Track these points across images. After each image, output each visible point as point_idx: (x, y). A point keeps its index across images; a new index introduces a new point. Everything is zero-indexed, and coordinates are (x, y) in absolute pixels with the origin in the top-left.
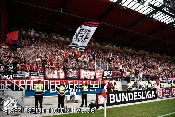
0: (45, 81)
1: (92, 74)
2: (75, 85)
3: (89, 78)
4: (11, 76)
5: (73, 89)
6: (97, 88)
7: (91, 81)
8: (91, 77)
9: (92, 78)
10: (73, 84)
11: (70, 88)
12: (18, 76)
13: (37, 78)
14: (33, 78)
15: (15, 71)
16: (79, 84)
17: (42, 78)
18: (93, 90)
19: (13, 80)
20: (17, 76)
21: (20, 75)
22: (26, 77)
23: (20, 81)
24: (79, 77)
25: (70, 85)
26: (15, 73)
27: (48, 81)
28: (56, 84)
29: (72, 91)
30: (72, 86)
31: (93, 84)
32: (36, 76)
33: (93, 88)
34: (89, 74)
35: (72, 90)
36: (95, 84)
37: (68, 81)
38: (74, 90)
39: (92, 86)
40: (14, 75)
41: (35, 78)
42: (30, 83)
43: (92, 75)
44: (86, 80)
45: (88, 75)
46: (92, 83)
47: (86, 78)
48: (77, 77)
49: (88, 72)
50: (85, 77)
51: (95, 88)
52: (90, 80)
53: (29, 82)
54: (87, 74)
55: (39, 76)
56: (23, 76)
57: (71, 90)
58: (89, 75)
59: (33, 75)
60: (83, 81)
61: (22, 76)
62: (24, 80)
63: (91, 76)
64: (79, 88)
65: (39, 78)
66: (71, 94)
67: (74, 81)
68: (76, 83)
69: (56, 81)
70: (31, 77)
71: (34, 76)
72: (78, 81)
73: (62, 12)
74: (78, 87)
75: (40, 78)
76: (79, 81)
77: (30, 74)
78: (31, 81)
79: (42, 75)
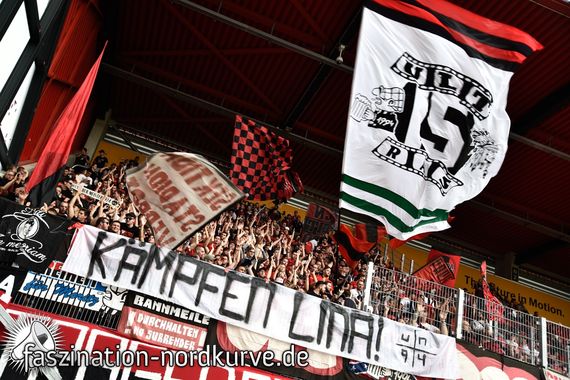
4: (11, 279)
12: (48, 295)
13: (166, 332)
14: (142, 325)
15: (43, 257)
17: (196, 340)
20: (43, 287)
21: (63, 290)
22: (96, 307)
23: (57, 323)
26: (39, 269)
32: (161, 314)
40: (30, 277)
41: (153, 328)
55: (179, 319)
56: (81, 297)
59: (148, 304)
61: (77, 295)
62: (84, 329)
65: (174, 335)
70: (132, 315)
71: (153, 312)
75: (186, 338)
77: (129, 297)
78: (124, 342)
79: (201, 317)
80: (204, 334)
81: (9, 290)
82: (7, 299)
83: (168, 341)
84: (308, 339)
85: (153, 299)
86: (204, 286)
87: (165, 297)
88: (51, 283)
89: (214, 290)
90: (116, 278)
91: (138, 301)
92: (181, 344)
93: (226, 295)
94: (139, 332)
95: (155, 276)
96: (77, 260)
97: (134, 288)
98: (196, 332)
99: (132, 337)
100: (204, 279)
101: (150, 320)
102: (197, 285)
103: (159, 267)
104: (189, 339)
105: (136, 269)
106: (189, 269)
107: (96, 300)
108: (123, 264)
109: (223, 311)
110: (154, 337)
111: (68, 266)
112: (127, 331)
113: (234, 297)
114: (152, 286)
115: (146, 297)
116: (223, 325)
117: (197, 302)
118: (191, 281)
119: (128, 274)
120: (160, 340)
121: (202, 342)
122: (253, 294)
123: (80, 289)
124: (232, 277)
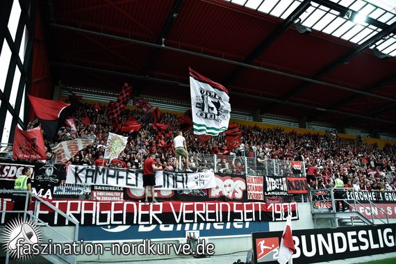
0: (126, 203)
1: (239, 185)
2: (197, 212)
3: (230, 196)
4: (49, 191)
5: (194, 222)
6: (251, 220)
7: (235, 204)
8: (236, 194)
9: (239, 195)
10: (192, 212)
11: (185, 221)
12: (64, 193)
13: (108, 196)
14: (99, 196)
15: (57, 180)
16: (208, 212)
17: (120, 197)
18: (241, 226)
19: (53, 202)
20: (61, 191)
21: (68, 190)
22: (82, 193)
23: (69, 202)
24: (208, 194)
25: (185, 212)
26: (58, 184)
27: (134, 204)
28: (153, 210)
29: (191, 228)
30: (190, 216)
31: (241, 211)
32: (105, 191)
33: (242, 220)
34: (230, 186)
35: (192, 224)
36: (246, 211)
37: (182, 204)
38: (195, 226)
39: (238, 216)
40: (55, 188)
41: (103, 196)
42: (92, 209)
43: (237, 190)
44: (225, 201)
45: (228, 189)
46: (238, 207)
47: (224, 196)
48: (202, 193)
49: (229, 181)
50: (221, 192)
51: (246, 220)
52: (234, 200)
53: (89, 207)
54: (225, 186)
55: (112, 191)
56: (75, 191)
57: (187, 226)
58: (232, 188)
59: (100, 188)
60: (217, 204)
61: (73, 191)
62: (79, 202)
63: (235, 192)
64: (208, 220)
65: (112, 196)
66: (187, 234)
67: (196, 203)
68: (200, 208)
70: (95, 194)
71: (102, 190)
72: (204, 204)
73: (163, 46)
74: (205, 218)
75: (116, 197)
76: (207, 204)
77: (92, 187)
78: (94, 203)
79: (120, 188)
80: (122, 194)
81: (50, 194)
82: (50, 198)
83: (110, 199)
84: (161, 186)
85: (101, 186)
86: (119, 177)
87: (105, 184)
88: (63, 189)
89: (122, 177)
90: (86, 182)
91: (96, 188)
92: (114, 199)
93: (127, 178)
94: (99, 198)
95: (100, 178)
96: (70, 179)
97: (93, 184)
98: (119, 194)
99: (97, 201)
100: (118, 175)
101: (101, 194)
102: (116, 178)
103: (100, 174)
105: (92, 177)
106: (112, 172)
107: (81, 191)
108: (87, 176)
109: (127, 184)
110: (105, 199)
111: (67, 182)
112: (94, 199)
113: (130, 178)
114: (99, 181)
115: (98, 186)
116: (129, 189)
117: (117, 183)
118: (113, 177)
119: (89, 180)
120: (107, 199)
121: (122, 197)
122: (137, 175)
123: (74, 189)
124: (128, 171)
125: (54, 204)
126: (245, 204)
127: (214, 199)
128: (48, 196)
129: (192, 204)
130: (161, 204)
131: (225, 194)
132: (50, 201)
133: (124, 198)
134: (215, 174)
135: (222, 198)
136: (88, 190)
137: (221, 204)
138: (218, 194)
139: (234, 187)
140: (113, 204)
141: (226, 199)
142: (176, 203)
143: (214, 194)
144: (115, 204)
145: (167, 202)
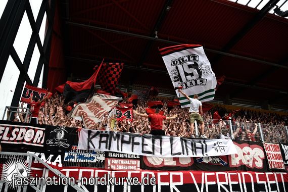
0: (143, 173)
1: (258, 153)
2: (220, 184)
3: (251, 164)
4: (59, 157)
7: (257, 174)
8: (256, 163)
9: (260, 164)
12: (75, 160)
13: (123, 165)
14: (114, 164)
15: (68, 145)
16: (231, 183)
17: (136, 165)
19: (64, 170)
20: (73, 157)
21: (80, 157)
22: (95, 161)
23: (81, 171)
24: (228, 162)
25: (207, 183)
26: (69, 150)
27: (153, 174)
28: (173, 181)
30: (213, 188)
31: (265, 183)
32: (120, 158)
34: (249, 154)
36: (269, 182)
37: (203, 173)
40: (66, 155)
41: (118, 164)
43: (257, 158)
44: (246, 171)
45: (247, 157)
47: (244, 166)
48: (221, 162)
49: (247, 149)
50: (241, 161)
52: (255, 169)
54: (244, 154)
55: (128, 158)
56: (88, 158)
58: (251, 156)
59: (114, 155)
60: (239, 174)
61: (86, 158)
62: (92, 171)
63: (254, 160)
65: (128, 165)
67: (217, 173)
68: (222, 178)
69: (172, 174)
70: (109, 161)
71: (117, 158)
72: (226, 174)
74: (229, 190)
75: (132, 165)
76: (229, 174)
77: (106, 154)
78: (109, 172)
79: (136, 156)
80: (139, 162)
81: (60, 161)
82: (60, 165)
83: (125, 168)
84: (180, 154)
85: (116, 153)
86: (134, 144)
87: (120, 151)
88: (75, 155)
89: (138, 144)
90: (100, 147)
91: (110, 155)
92: (131, 167)
93: (143, 145)
94: (113, 167)
95: (114, 143)
96: (82, 144)
97: (107, 150)
98: (135, 162)
99: (111, 170)
100: (133, 140)
101: (116, 161)
102: (131, 144)
103: (115, 140)
104: (134, 165)
105: (106, 142)
106: (127, 138)
107: (94, 158)
108: (101, 142)
109: (143, 152)
110: (120, 168)
111: (80, 147)
112: (109, 168)
113: (147, 145)
114: (114, 148)
115: (113, 153)
116: (146, 157)
117: (133, 151)
118: (128, 143)
119: (103, 145)
120: (122, 168)
121: (139, 165)
122: (153, 142)
123: (87, 155)
124: (144, 137)
125: (64, 173)
126: (267, 174)
127: (235, 169)
128: (58, 163)
129: (213, 174)
130: (181, 174)
131: (246, 163)
132: (59, 169)
133: (141, 168)
134: (233, 140)
135: (243, 168)
136: (102, 158)
137: (243, 173)
138: (238, 163)
139: (253, 155)
140: (129, 173)
141: (247, 169)
142: (196, 172)
143: (235, 162)
144: (132, 174)
145: (187, 172)
